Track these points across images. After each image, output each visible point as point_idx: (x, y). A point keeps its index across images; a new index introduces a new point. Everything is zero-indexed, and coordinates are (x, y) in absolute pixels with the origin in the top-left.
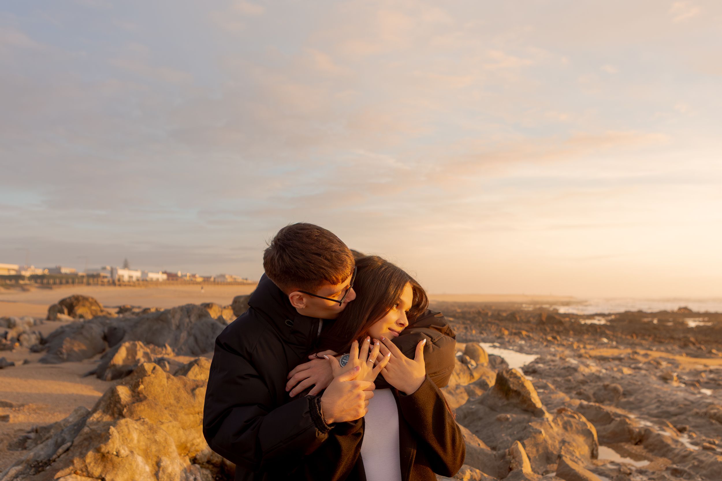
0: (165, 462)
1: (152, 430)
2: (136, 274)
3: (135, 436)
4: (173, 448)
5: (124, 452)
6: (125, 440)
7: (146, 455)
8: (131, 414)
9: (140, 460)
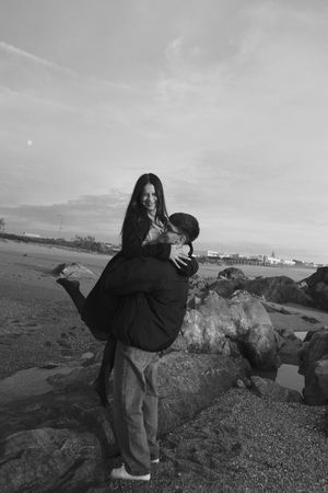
0: (208, 330)
1: (205, 316)
2: (278, 261)
3: (197, 317)
4: (213, 326)
5: (190, 321)
6: (192, 317)
7: (200, 325)
8: (198, 309)
9: (196, 326)
